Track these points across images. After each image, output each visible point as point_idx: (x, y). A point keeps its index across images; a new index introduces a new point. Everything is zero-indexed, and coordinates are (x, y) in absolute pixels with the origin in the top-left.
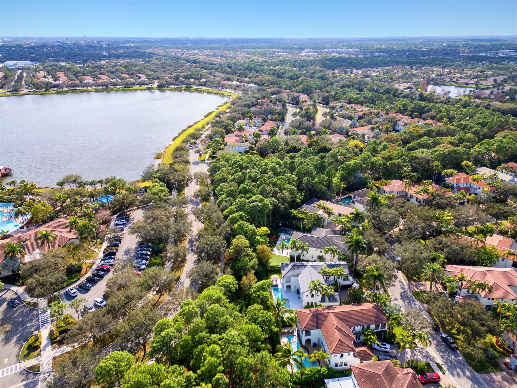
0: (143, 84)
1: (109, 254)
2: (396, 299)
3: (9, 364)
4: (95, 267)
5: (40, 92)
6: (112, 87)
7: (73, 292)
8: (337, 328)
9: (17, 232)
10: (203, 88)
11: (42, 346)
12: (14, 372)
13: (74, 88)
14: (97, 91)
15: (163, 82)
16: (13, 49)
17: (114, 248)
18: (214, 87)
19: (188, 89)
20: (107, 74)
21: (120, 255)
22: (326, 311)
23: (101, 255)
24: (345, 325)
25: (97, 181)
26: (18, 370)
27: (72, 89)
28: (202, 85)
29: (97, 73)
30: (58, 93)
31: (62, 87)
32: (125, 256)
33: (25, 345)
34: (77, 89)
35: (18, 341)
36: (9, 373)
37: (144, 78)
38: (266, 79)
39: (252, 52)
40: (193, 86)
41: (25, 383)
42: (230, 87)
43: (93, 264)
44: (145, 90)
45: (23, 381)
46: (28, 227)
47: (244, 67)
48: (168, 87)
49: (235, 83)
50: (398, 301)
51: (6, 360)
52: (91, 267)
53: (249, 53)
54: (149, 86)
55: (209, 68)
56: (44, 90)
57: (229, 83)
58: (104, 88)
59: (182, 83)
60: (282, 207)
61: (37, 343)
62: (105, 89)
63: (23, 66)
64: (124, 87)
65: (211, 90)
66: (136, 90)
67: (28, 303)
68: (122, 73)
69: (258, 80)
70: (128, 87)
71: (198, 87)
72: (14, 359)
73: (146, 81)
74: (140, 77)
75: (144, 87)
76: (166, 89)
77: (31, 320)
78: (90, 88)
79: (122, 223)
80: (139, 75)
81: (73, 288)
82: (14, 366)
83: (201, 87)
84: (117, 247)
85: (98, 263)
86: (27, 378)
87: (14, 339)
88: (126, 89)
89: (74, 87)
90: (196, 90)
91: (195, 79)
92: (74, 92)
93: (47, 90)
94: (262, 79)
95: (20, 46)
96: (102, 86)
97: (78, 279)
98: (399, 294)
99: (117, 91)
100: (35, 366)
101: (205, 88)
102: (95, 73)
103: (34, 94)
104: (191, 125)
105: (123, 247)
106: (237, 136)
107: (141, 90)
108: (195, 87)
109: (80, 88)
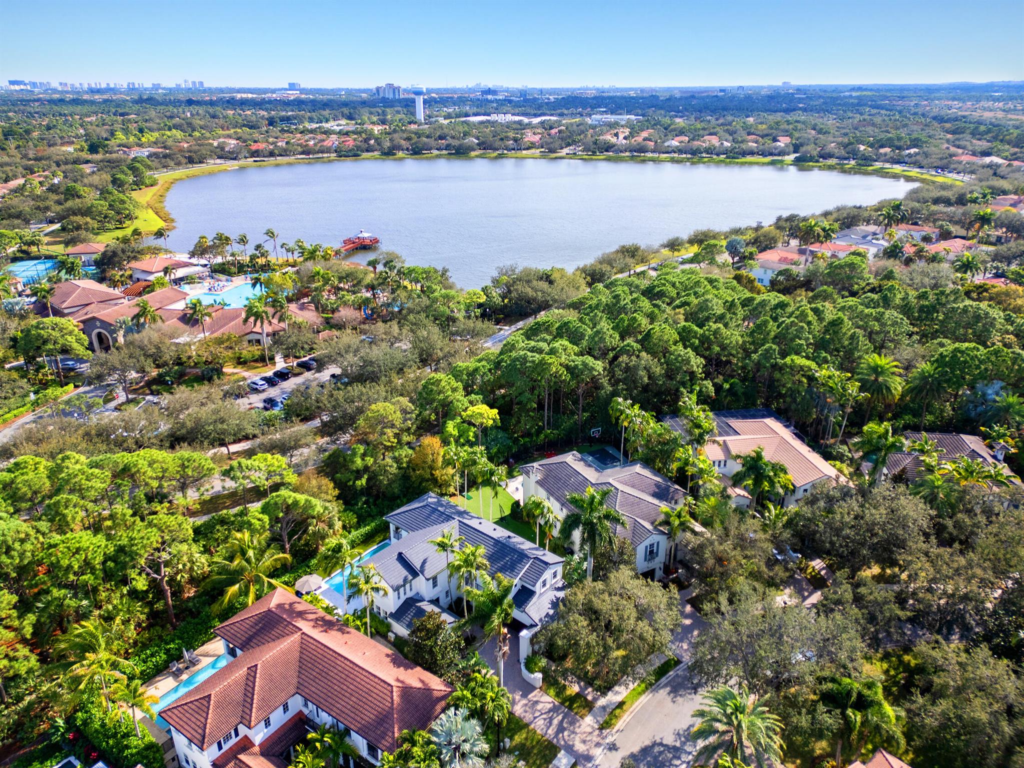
0: (770, 154)
6: (704, 155)
8: (253, 669)
10: (898, 168)
13: (638, 154)
14: (673, 161)
15: (814, 151)
17: (299, 369)
18: (929, 166)
19: (860, 168)
23: (271, 373)
24: (294, 681)
27: (635, 154)
28: (898, 162)
29: (707, 132)
31: (619, 150)
34: (642, 155)
37: (783, 143)
40: (876, 162)
48: (818, 162)
54: (779, 158)
57: (975, 160)
62: (689, 159)
65: (914, 171)
68: (751, 133)
70: (735, 156)
71: (887, 166)
73: (781, 148)
74: (776, 141)
75: (768, 159)
76: (810, 166)
78: (664, 155)
80: (780, 138)
83: (894, 166)
88: (729, 160)
90: (879, 172)
91: (895, 147)
93: (594, 154)
96: (689, 153)
99: (711, 162)
101: (905, 168)
108: (877, 165)
109: (650, 155)
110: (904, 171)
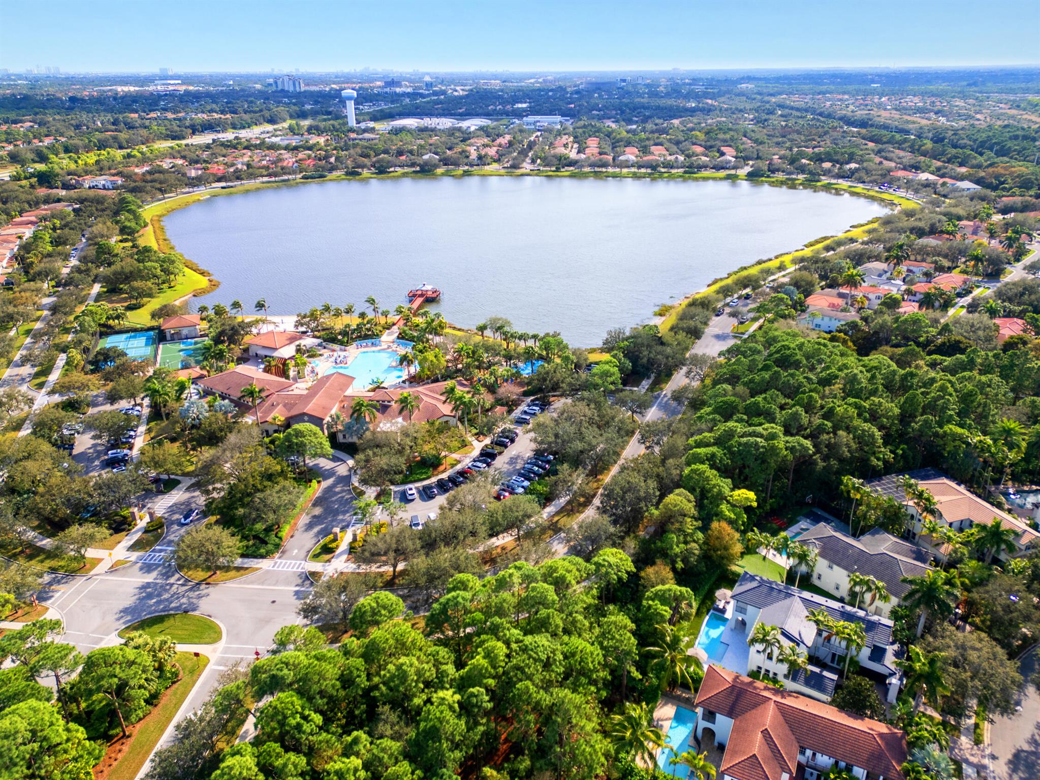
0: (723, 168)
1: (487, 456)
2: (993, 757)
3: (295, 558)
4: (459, 467)
5: (547, 171)
6: (663, 170)
7: (410, 492)
8: (765, 733)
9: (396, 387)
10: (844, 184)
11: (338, 551)
12: (295, 569)
13: (600, 169)
14: (636, 177)
15: (763, 165)
16: (550, 94)
17: (498, 447)
18: (871, 182)
19: (811, 183)
20: (667, 144)
21: (500, 462)
22: (766, 694)
23: (476, 453)
24: (793, 737)
25: (531, 334)
26: (300, 570)
27: (597, 169)
28: (843, 177)
29: (652, 142)
30: (572, 176)
31: (582, 166)
32: (506, 466)
33: (322, 542)
34: (604, 170)
35: (319, 533)
36: (290, 569)
37: (730, 155)
38: (1011, 174)
39: (1030, 103)
40: (823, 178)
41: (297, 588)
42: (909, 185)
43: (459, 462)
44: (721, 179)
45: (297, 585)
46: (411, 383)
47: (975, 141)
48: (768, 176)
49: (924, 176)
50: (996, 762)
51: (296, 551)
52: (453, 466)
53: (1018, 106)
54: (733, 172)
55: (885, 140)
56: (554, 169)
57: (911, 176)
58: (649, 171)
59: (802, 170)
60: (821, 464)
61: (333, 545)
62: (650, 174)
63: (546, 124)
64: (685, 172)
65: (860, 188)
66: (705, 179)
67: (355, 488)
68: (694, 144)
69: (988, 174)
70: (691, 171)
71: (833, 181)
72: (303, 553)
73: (730, 162)
74: (723, 154)
75: (722, 173)
76: (762, 181)
77: (344, 513)
78: (625, 170)
79: (533, 412)
80: (723, 149)
81: (413, 489)
82: (299, 562)
83: (840, 181)
84: (502, 448)
85: (467, 462)
86: (302, 585)
87: (316, 529)
88: (687, 175)
89: (599, 166)
90: (827, 188)
91: (835, 162)
92: (597, 175)
93: (558, 170)
94: (1002, 171)
95: (562, 89)
96: (647, 168)
97: (428, 478)
98: (1014, 751)
99: (671, 177)
100: (318, 573)
101: (850, 184)
102: (647, 143)
103: (537, 175)
104: (765, 258)
105: (512, 451)
106: (841, 296)
107: (714, 179)
108: (825, 180)
109: (610, 170)
110: (850, 187)
